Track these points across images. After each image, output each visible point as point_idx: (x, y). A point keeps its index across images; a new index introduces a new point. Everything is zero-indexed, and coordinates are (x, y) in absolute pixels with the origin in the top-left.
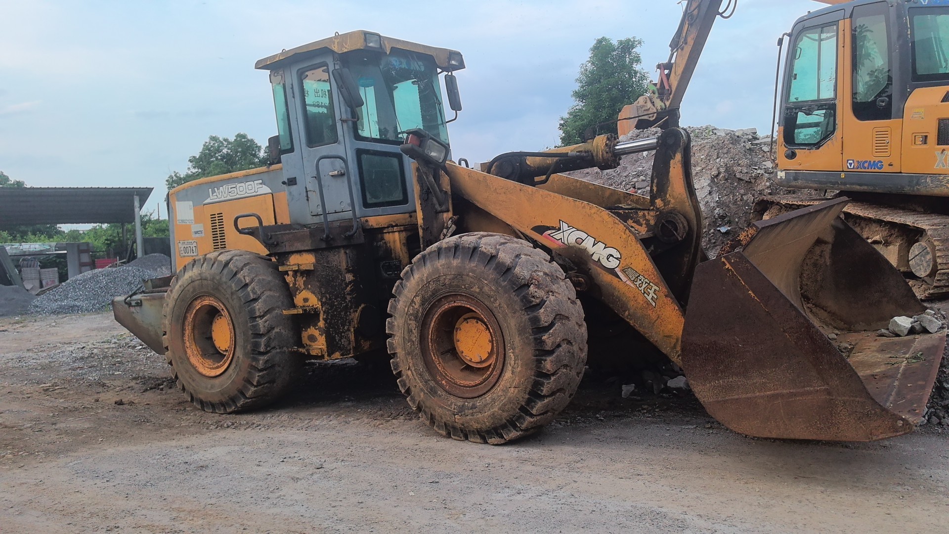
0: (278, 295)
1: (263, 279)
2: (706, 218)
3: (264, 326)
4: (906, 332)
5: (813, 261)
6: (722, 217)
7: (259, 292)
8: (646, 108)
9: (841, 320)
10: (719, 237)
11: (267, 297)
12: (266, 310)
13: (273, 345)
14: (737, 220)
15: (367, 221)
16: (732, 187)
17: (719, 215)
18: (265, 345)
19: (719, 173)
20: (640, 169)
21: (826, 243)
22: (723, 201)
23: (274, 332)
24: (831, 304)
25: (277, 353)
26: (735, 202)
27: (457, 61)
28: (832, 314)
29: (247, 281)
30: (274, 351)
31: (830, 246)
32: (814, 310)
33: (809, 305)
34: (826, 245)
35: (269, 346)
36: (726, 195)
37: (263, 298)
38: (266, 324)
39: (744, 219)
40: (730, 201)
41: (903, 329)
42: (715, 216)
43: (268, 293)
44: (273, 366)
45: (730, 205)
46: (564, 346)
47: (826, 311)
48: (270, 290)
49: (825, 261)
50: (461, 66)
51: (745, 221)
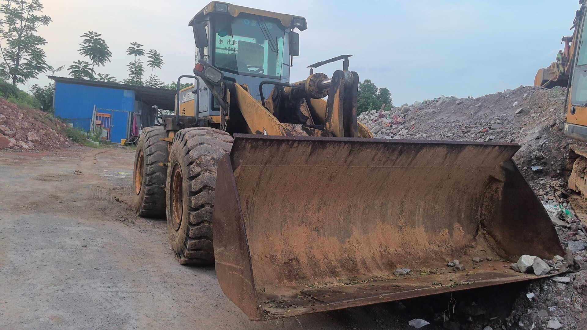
0: (164, 154)
1: (160, 145)
2: (523, 157)
3: (150, 170)
4: (523, 269)
5: (490, 195)
6: (539, 159)
7: (153, 151)
8: (552, 72)
9: (504, 250)
10: (531, 174)
11: (157, 154)
12: (153, 162)
13: (153, 182)
14: (552, 163)
15: (212, 118)
16: (562, 136)
17: (536, 156)
18: (149, 181)
19: (555, 124)
20: (505, 115)
21: (500, 181)
22: (548, 147)
23: (155, 175)
24: (498, 234)
25: (156, 187)
26: (559, 149)
27: (301, 24)
28: (498, 243)
29: (150, 144)
30: (154, 185)
31: (503, 184)
32: (487, 236)
33: (484, 232)
34: (500, 183)
35: (150, 182)
36: (553, 142)
37: (155, 154)
38: (151, 170)
39: (560, 163)
40: (553, 148)
41: (522, 266)
42: (531, 156)
43: (159, 152)
44: (153, 194)
45: (553, 150)
46: (207, 208)
47: (494, 239)
48: (161, 151)
49: (498, 197)
50: (303, 27)
51: (560, 164)
